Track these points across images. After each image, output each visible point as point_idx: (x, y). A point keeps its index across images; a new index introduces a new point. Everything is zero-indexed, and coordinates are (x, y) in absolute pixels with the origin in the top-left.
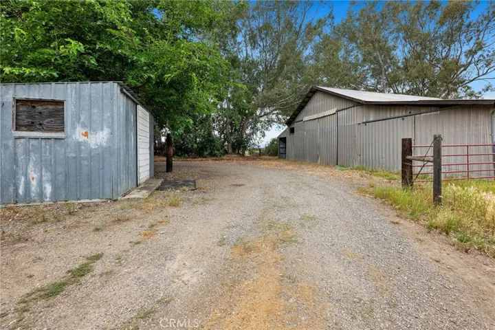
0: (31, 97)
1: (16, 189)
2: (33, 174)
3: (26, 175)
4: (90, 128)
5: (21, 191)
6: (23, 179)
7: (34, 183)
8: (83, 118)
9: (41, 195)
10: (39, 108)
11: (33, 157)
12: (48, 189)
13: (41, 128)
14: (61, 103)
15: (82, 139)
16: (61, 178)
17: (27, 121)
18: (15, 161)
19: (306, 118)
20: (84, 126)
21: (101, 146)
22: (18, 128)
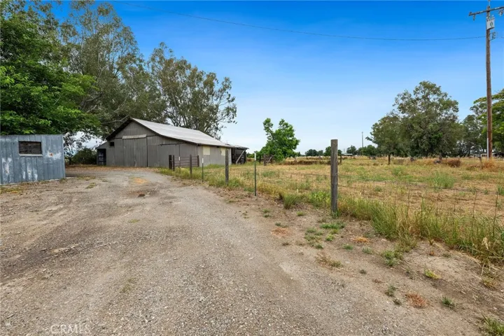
0: (26, 140)
1: (22, 177)
2: (29, 171)
3: (26, 171)
4: (53, 152)
5: (24, 177)
6: (24, 173)
7: (30, 174)
8: (50, 149)
9: (33, 178)
10: (29, 145)
11: (28, 164)
12: (36, 176)
13: (31, 152)
14: (40, 143)
15: (50, 156)
16: (42, 172)
17: (24, 150)
18: (21, 165)
19: (125, 137)
20: (50, 151)
21: (58, 159)
22: (20, 152)
